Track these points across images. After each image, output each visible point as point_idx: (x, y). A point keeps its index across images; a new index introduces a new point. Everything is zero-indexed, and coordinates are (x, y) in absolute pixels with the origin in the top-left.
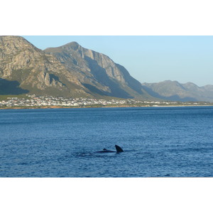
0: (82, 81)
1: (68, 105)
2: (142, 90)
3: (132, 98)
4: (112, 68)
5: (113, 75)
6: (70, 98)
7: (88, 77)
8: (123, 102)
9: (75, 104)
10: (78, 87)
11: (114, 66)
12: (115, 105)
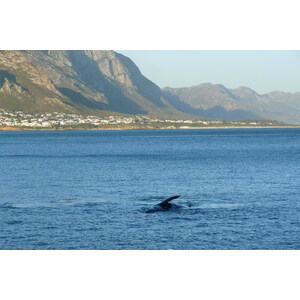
0: (58, 82)
1: (32, 125)
2: (162, 98)
3: (145, 113)
4: (110, 62)
5: (112, 72)
6: (36, 113)
7: (68, 76)
8: (128, 121)
9: (45, 124)
10: (51, 95)
11: (113, 57)
12: (115, 126)
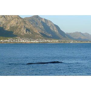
0: (40, 32)
1: (34, 42)
2: (66, 36)
3: (61, 39)
5: (53, 29)
6: (35, 39)
7: (42, 30)
8: (57, 41)
9: (37, 42)
10: (38, 35)
11: (53, 25)
12: (54, 42)
